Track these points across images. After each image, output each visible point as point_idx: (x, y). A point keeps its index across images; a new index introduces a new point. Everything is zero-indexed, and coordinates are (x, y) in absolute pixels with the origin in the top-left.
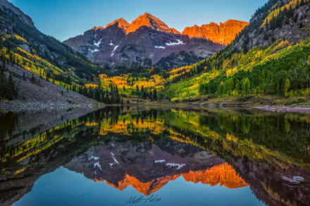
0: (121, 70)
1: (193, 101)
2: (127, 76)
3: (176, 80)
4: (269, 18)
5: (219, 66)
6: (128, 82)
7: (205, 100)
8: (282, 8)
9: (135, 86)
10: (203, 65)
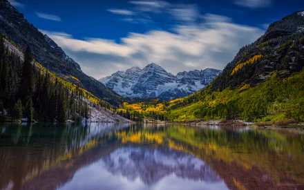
0: (137, 100)
1: (191, 122)
2: (141, 104)
3: (174, 108)
4: (236, 69)
5: (203, 99)
6: (142, 108)
7: (199, 121)
8: (245, 64)
9: (147, 110)
10: (192, 98)
